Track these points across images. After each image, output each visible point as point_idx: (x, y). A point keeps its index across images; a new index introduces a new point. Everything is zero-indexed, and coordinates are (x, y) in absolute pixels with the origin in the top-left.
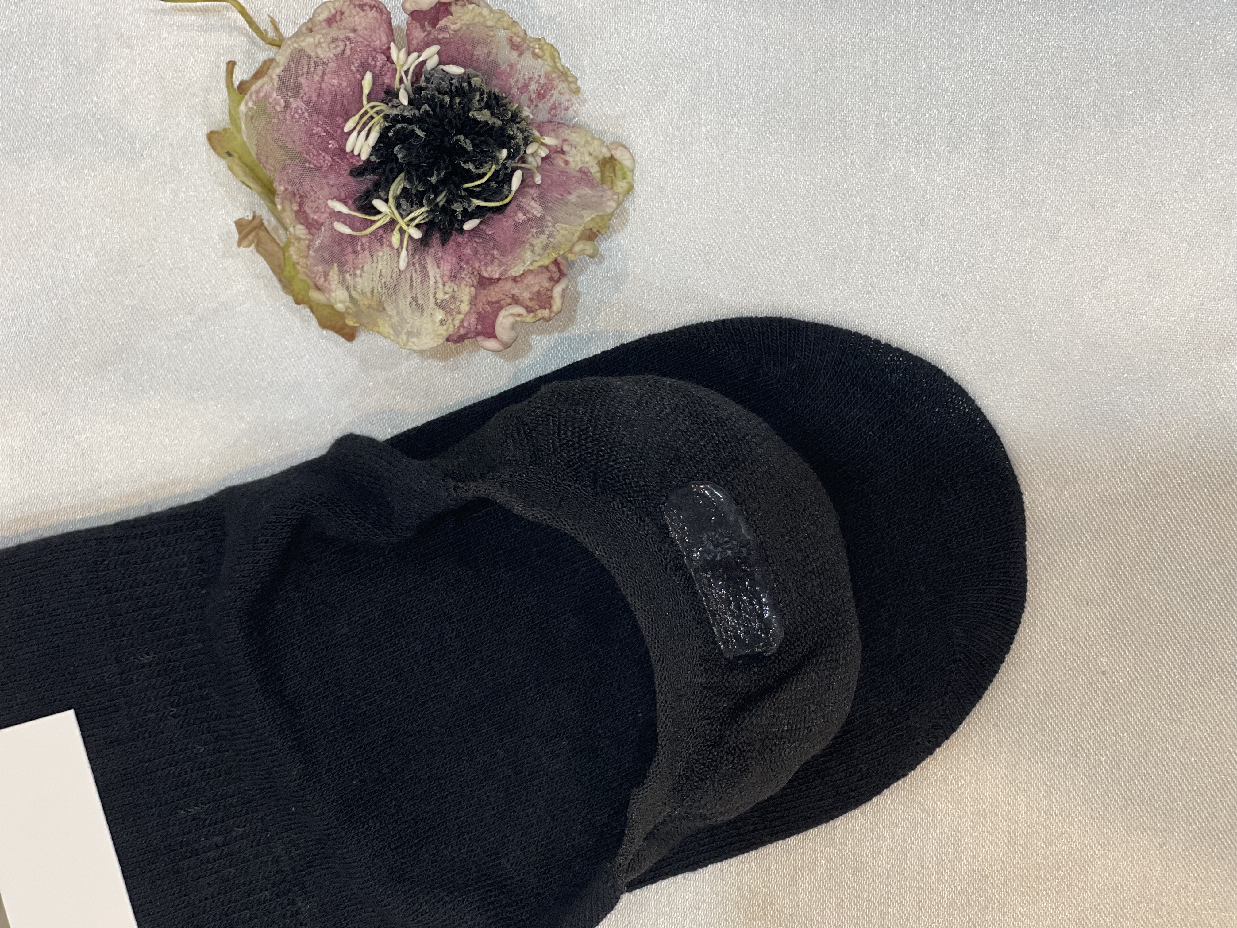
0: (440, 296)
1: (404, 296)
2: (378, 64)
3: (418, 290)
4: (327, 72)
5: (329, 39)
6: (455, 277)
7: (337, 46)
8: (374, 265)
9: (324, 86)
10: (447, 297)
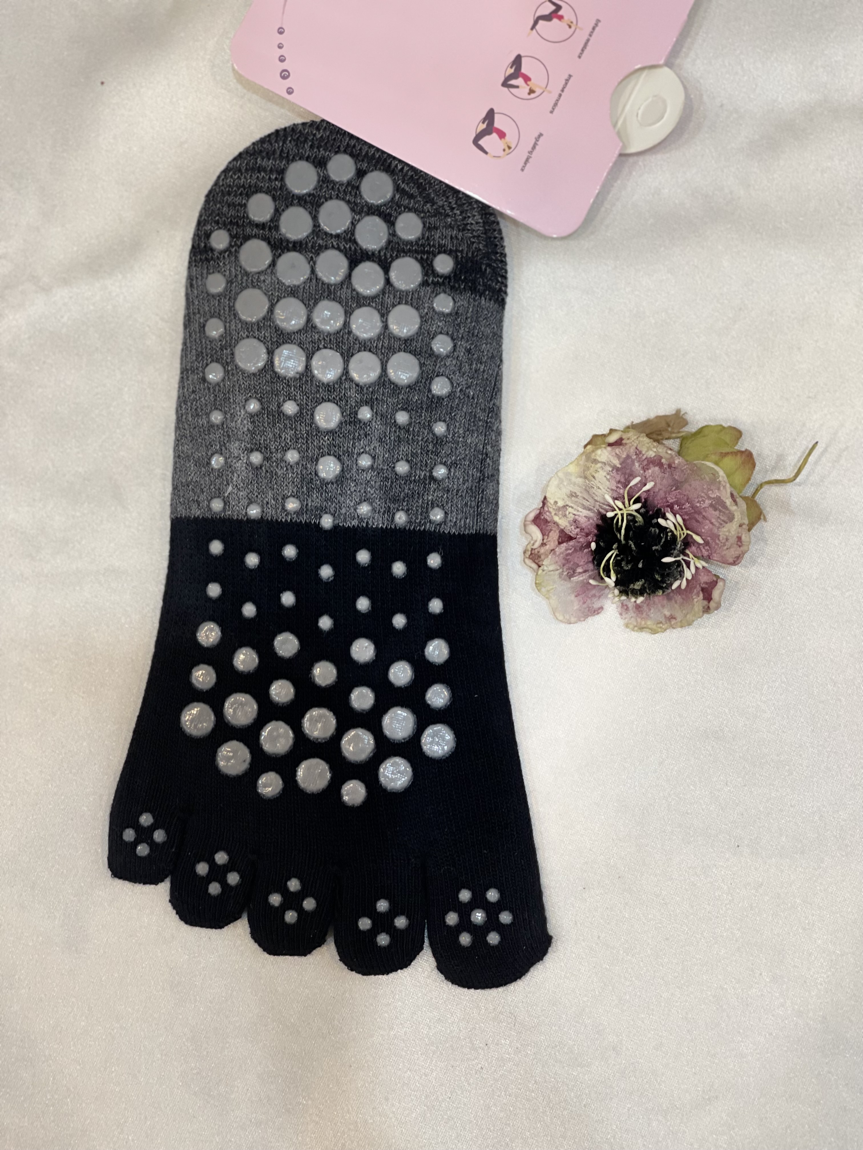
0: (570, 510)
1: (581, 492)
2: (704, 550)
3: (580, 500)
4: (714, 527)
5: (729, 538)
6: (575, 522)
7: (723, 539)
8: (606, 488)
9: (708, 522)
10: (567, 513)
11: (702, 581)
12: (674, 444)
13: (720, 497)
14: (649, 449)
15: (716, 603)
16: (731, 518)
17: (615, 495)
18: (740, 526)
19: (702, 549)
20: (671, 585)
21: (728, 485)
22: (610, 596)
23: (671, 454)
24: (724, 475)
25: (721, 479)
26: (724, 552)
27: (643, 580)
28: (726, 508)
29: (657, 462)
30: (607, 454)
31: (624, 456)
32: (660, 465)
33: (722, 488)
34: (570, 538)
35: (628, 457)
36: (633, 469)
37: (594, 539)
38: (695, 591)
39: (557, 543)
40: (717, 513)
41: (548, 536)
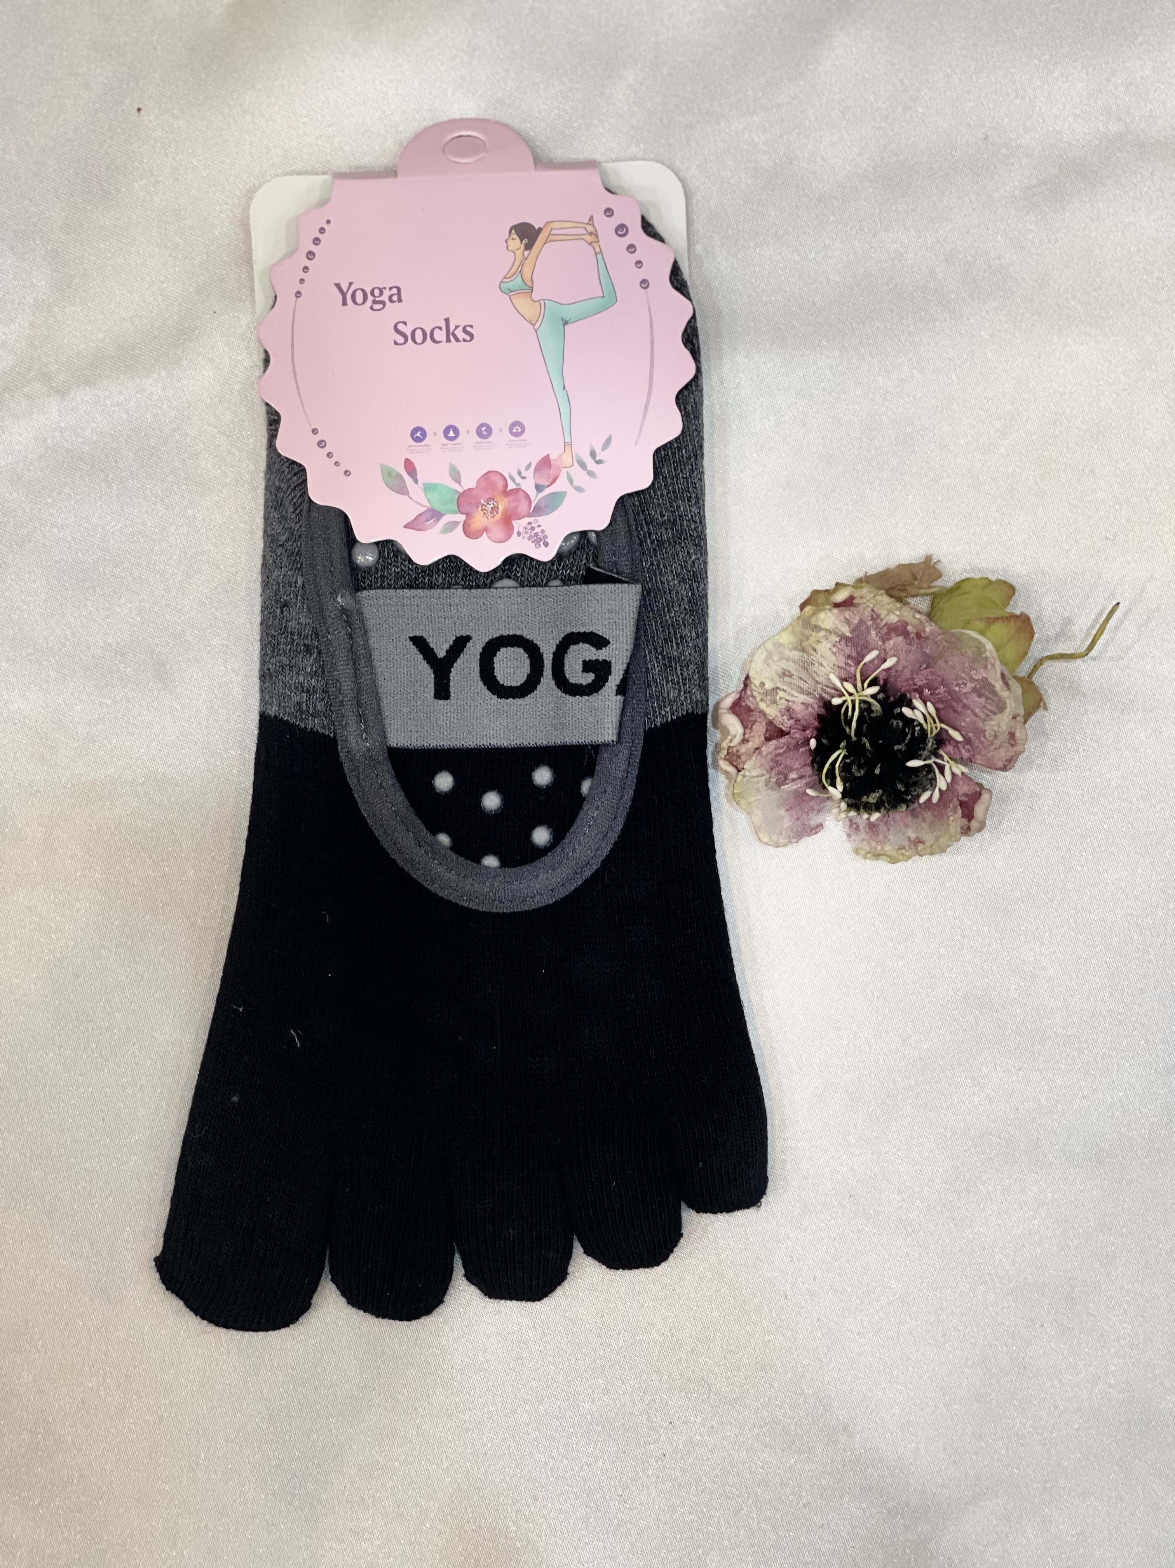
0: (781, 694)
1: (797, 670)
2: (964, 751)
3: (796, 681)
4: (978, 719)
5: (998, 734)
7: (990, 736)
8: (831, 665)
9: (969, 712)
10: (778, 698)
11: (961, 793)
12: (923, 603)
13: (986, 679)
14: (890, 612)
15: (980, 822)
16: (1001, 707)
17: (844, 675)
18: (1014, 718)
19: (961, 748)
20: (919, 796)
21: (998, 663)
22: (835, 811)
23: (919, 619)
24: (993, 650)
25: (988, 654)
26: (992, 753)
27: (881, 791)
28: (995, 693)
29: (900, 629)
30: (833, 618)
31: (856, 621)
32: (906, 634)
33: (989, 667)
34: (782, 733)
35: (862, 622)
36: (867, 639)
37: (814, 735)
38: (951, 805)
39: (763, 739)
40: (983, 700)
41: (751, 728)
